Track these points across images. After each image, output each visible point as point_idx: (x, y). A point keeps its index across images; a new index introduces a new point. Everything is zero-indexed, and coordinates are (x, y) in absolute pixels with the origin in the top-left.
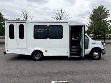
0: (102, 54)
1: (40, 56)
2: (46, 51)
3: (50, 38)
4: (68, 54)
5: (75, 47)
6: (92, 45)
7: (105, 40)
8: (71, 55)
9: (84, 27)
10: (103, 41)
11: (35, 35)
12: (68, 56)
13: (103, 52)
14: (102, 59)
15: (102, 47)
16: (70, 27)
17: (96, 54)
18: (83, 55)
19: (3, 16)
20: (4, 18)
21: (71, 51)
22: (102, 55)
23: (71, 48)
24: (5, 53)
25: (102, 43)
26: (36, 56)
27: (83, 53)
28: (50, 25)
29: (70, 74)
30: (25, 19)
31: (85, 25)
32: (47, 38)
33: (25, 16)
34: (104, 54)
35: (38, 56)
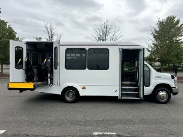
0: (172, 94)
2: (84, 88)
3: (90, 68)
4: (117, 94)
5: (129, 83)
6: (155, 79)
7: (176, 72)
8: (122, 95)
9: (142, 52)
10: (173, 74)
11: (67, 64)
12: (117, 97)
13: (174, 91)
14: (173, 102)
15: (172, 83)
16: (120, 51)
17: (162, 94)
18: (142, 96)
19: (16, 33)
20: (17, 37)
21: (122, 90)
22: (173, 97)
23: (122, 85)
25: (173, 77)
26: (68, 96)
27: (142, 93)
28: (89, 49)
30: (49, 38)
31: (144, 49)
32: (85, 69)
33: (50, 34)
34: (175, 94)
35: (71, 96)
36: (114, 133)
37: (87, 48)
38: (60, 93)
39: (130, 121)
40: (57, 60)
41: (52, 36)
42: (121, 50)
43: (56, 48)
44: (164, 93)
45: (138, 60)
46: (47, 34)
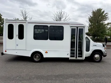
0: (103, 56)
1: (39, 58)
2: (46, 52)
3: (51, 39)
6: (93, 47)
11: (35, 36)
12: (69, 58)
13: (104, 55)
14: (103, 62)
15: (103, 49)
17: (97, 56)
19: (2, 15)
20: (2, 18)
22: (103, 58)
24: (2, 54)
29: (72, 77)
30: (24, 19)
32: (47, 39)
34: (105, 56)
38: (30, 56)
39: (78, 75)
41: (26, 18)
46: (23, 17)
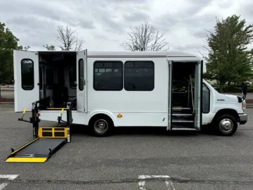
0: (238, 123)
1: (105, 128)
2: (119, 116)
3: (127, 89)
4: (165, 124)
5: (179, 108)
6: (216, 103)
7: (245, 94)
8: (173, 125)
9: (200, 65)
10: (241, 96)
11: (96, 83)
12: (166, 127)
13: (241, 119)
15: (239, 108)
16: (169, 65)
17: (226, 122)
18: (199, 126)
19: (18, 40)
20: (19, 45)
21: (173, 118)
22: (240, 126)
23: (173, 112)
25: (240, 100)
26: (98, 127)
27: (199, 121)
28: (127, 62)
29: (173, 163)
30: (66, 46)
31: (202, 61)
32: (120, 89)
33: (66, 41)
34: (243, 122)
35: (102, 127)
36: (168, 177)
37: (124, 60)
38: (87, 123)
40: (83, 77)
41: (69, 44)
42: (171, 63)
43: (81, 60)
44: (228, 122)
45: (193, 77)
46: (63, 41)
